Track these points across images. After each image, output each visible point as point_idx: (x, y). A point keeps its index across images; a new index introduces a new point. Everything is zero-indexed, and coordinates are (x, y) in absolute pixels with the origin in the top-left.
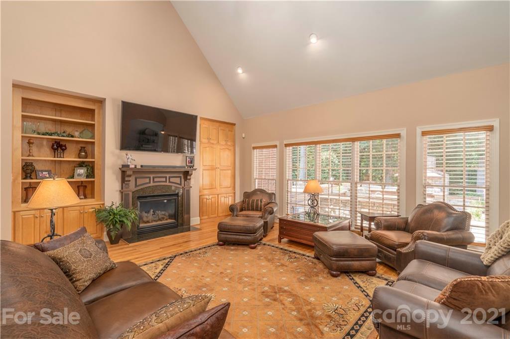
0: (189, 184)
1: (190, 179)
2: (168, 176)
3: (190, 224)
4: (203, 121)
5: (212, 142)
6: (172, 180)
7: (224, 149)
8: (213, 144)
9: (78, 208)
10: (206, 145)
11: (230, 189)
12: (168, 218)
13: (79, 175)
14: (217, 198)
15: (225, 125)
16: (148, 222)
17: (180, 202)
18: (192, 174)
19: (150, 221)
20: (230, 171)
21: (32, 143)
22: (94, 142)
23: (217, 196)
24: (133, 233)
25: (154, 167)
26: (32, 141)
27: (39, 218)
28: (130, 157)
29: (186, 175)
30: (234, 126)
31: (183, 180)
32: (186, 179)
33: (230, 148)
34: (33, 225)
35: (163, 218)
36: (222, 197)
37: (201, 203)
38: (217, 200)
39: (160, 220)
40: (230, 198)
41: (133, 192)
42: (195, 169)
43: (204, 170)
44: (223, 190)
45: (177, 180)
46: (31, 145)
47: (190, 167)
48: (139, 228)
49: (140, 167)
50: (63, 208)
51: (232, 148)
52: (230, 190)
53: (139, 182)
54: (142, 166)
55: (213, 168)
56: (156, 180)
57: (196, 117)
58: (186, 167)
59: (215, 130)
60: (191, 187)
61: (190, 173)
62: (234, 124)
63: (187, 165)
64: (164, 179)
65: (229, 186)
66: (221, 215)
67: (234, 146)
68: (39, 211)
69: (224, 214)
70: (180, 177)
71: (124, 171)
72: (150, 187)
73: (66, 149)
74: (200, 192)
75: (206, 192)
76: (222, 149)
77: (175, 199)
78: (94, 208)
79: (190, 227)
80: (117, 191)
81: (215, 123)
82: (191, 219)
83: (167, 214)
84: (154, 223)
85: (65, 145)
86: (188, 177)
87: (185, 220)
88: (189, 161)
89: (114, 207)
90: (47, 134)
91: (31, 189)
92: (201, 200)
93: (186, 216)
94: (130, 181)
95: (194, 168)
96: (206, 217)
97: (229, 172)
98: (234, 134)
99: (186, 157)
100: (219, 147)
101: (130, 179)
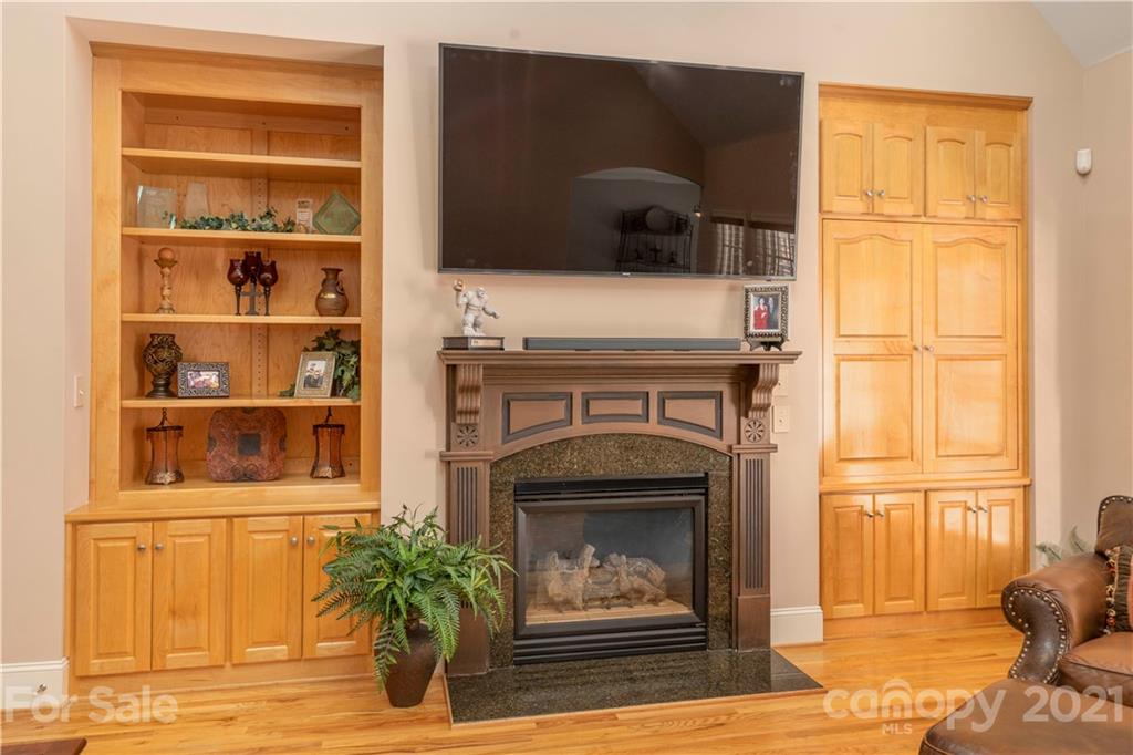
0: (762, 429)
1: (765, 408)
2: (654, 389)
3: (766, 642)
4: (837, 105)
5: (889, 208)
6: (674, 409)
7: (956, 243)
8: (892, 219)
9: (282, 522)
10: (857, 229)
11: (996, 463)
12: (662, 593)
13: (311, 383)
14: (919, 507)
15: (966, 112)
16: (568, 604)
17: (716, 524)
18: (774, 382)
19: (579, 603)
20: (995, 367)
21: (172, 263)
22: (358, 246)
23: (918, 499)
24: (493, 658)
25: (582, 345)
26: (168, 255)
27: (149, 553)
28: (476, 302)
29: (747, 381)
30: (1019, 116)
31: (729, 410)
32: (744, 405)
33: (997, 236)
34: (130, 578)
35: (640, 593)
36: (953, 505)
37: (829, 536)
38: (920, 521)
39: (625, 597)
40: (1002, 516)
41: (495, 465)
42: (792, 357)
43: (841, 358)
44: (958, 470)
45: (704, 412)
46: (167, 270)
47: (768, 345)
48: (522, 633)
49: (520, 348)
50: (230, 517)
51: (1008, 236)
52: (1002, 469)
53: (524, 415)
54: (526, 342)
55: (895, 351)
56: (597, 408)
57: (797, 80)
58: (745, 347)
59: (905, 145)
60: (775, 448)
61: (763, 374)
62: (1023, 105)
63: (747, 336)
64: (636, 407)
65: (995, 450)
66: (946, 603)
67: (1022, 222)
68: (150, 524)
69: (963, 601)
70: (718, 397)
71: (454, 366)
72: (569, 440)
73: (275, 279)
74: (823, 473)
75: (857, 474)
76: (947, 246)
77: (692, 507)
78: (336, 528)
79: (768, 655)
80: (428, 455)
81: (903, 109)
82: (774, 613)
83: (658, 574)
84: (596, 615)
85: (273, 264)
86: (757, 398)
87: (743, 615)
88: (758, 313)
89: (404, 530)
90: (205, 223)
91: (162, 433)
92: (828, 520)
93: (746, 597)
94: (475, 412)
95: (786, 347)
96: (858, 609)
97: (994, 371)
98: (1024, 160)
99: (747, 291)
100: (927, 235)
101: (477, 402)
